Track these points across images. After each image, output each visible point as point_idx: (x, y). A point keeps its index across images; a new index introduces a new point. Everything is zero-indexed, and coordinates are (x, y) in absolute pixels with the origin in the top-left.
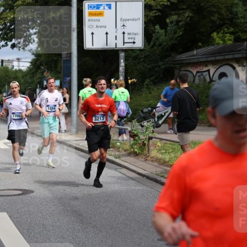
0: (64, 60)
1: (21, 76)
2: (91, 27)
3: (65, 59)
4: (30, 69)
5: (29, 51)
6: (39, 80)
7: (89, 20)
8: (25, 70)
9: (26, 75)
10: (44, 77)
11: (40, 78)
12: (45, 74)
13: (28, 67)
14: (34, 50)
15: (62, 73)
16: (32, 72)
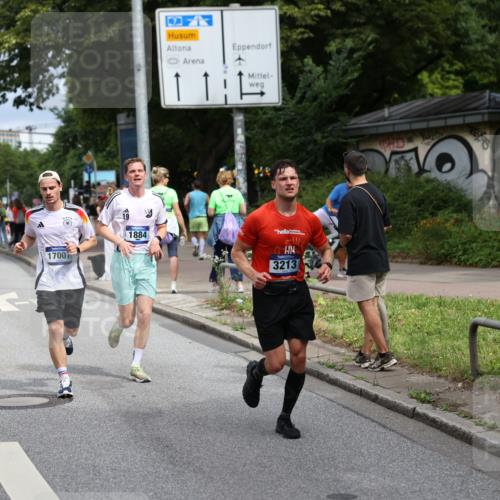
0: (121, 131)
1: (36, 164)
2: (173, 61)
3: (123, 127)
4: (54, 149)
5: (52, 110)
6: (74, 171)
7: (169, 49)
8: (45, 151)
9: (47, 161)
10: (83, 165)
11: (75, 167)
12: (84, 158)
13: (50, 145)
14: (60, 109)
15: (119, 157)
16: (57, 154)
